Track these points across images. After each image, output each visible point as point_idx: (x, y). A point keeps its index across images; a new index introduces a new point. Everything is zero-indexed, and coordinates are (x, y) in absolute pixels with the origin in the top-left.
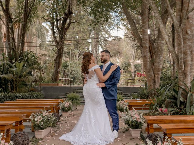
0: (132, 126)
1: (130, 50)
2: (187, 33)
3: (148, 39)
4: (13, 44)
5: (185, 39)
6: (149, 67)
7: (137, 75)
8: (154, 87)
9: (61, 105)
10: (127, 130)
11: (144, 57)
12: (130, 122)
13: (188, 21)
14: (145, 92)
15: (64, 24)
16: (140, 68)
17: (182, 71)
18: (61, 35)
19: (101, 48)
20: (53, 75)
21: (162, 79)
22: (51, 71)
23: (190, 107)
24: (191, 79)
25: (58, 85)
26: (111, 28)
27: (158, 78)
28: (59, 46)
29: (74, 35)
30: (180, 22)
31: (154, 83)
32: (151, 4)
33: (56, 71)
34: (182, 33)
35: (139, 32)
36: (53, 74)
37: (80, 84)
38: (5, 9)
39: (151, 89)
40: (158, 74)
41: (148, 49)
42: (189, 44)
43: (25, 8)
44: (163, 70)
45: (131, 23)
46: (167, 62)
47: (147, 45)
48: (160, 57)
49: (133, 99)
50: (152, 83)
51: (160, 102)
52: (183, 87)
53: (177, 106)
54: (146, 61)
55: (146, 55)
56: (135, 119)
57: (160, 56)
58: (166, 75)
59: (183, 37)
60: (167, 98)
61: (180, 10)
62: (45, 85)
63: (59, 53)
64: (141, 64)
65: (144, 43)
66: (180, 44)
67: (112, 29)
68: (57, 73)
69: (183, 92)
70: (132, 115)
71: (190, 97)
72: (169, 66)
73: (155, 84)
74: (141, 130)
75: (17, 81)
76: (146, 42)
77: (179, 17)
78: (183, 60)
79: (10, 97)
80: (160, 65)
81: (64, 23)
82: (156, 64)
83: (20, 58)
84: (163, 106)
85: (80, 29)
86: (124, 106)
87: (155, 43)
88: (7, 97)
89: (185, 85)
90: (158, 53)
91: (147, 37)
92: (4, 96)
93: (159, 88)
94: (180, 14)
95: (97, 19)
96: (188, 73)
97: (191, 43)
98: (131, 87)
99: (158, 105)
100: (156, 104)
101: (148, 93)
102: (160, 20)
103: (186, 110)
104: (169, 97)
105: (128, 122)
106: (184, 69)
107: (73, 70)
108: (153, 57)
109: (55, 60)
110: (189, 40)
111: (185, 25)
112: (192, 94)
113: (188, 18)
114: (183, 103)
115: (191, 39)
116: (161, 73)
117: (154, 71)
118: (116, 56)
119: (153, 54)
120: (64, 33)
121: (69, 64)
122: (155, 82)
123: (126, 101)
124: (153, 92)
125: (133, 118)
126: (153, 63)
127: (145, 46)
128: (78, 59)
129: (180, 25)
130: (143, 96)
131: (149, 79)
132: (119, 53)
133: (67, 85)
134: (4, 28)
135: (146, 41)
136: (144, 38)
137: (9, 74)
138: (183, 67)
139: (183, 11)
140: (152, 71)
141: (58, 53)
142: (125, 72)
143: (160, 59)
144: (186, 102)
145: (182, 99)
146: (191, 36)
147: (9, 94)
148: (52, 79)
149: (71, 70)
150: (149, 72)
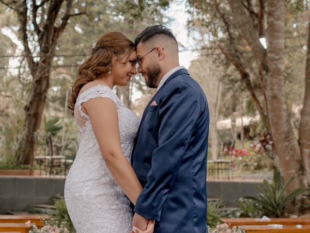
8: (301, 182)
11: (273, 100)
15: (53, 17)
18: (43, 45)
20: (20, 149)
22: (15, 138)
25: (31, 173)
28: (37, 74)
31: (300, 172)
33: (28, 137)
36: (21, 144)
41: (283, 78)
45: (236, 5)
47: (280, 66)
50: (294, 171)
54: (279, 110)
55: (277, 92)
63: (38, 91)
65: (273, 60)
68: (30, 142)
73: (303, 174)
76: (277, 57)
81: (54, 13)
91: (281, 43)
98: (224, 183)
107: (73, 140)
109: (27, 109)
120: (53, 40)
121: (61, 125)
122: (302, 168)
124: (299, 197)
127: (275, 67)
130: (270, 208)
131: (287, 158)
133: (57, 174)
135: (277, 54)
136: (274, 45)
141: (35, 91)
148: (18, 159)
149: (68, 139)
150: (285, 141)
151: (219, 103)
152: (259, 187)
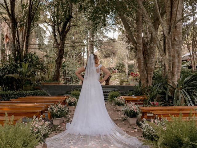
0: (130, 115)
1: (124, 51)
2: (175, 40)
3: (142, 43)
4: (18, 46)
5: (173, 45)
6: (142, 68)
7: (131, 75)
8: (147, 85)
9: (68, 100)
10: (125, 120)
11: (139, 59)
12: (128, 112)
13: (176, 30)
14: (139, 89)
16: (133, 68)
17: (170, 71)
18: (61, 38)
19: (96, 49)
20: (54, 75)
21: (154, 78)
22: (52, 71)
23: (177, 101)
24: (178, 78)
25: (59, 84)
26: (106, 29)
27: (150, 77)
28: (60, 48)
29: (71, 36)
30: (170, 30)
32: (145, 14)
34: (170, 39)
35: (133, 35)
36: (54, 73)
37: (76, 83)
38: (11, 13)
39: (144, 87)
40: (151, 74)
41: (142, 52)
42: (177, 48)
43: (29, 12)
44: (155, 71)
45: (127, 28)
46: (159, 62)
47: (141, 48)
48: (152, 59)
49: (128, 96)
50: (145, 82)
51: (152, 97)
52: (171, 84)
53: (166, 100)
54: (141, 62)
55: (140, 57)
56: (132, 110)
57: (153, 57)
58: (158, 75)
59: (171, 43)
60: (158, 94)
61: (170, 19)
62: (48, 84)
64: (135, 64)
65: (139, 46)
66: (169, 49)
67: (107, 31)
68: (58, 72)
69: (171, 89)
70: (130, 107)
71: (176, 92)
72: (160, 66)
73: (148, 83)
74: (137, 118)
75: (23, 80)
76: (140, 45)
77: (168, 25)
78: (171, 63)
79: (18, 95)
80: (153, 65)
81: (65, 26)
82: (149, 65)
83: (25, 59)
84: (155, 100)
85: (76, 30)
86: (121, 101)
87: (148, 45)
88: (15, 94)
89: (173, 83)
90: (150, 55)
91: (141, 41)
92: (12, 93)
93: (151, 86)
94: (169, 23)
95: (96, 24)
96: (176, 73)
97: (178, 48)
98: (126, 86)
99: (151, 100)
100: (149, 98)
101: (142, 91)
102: (153, 28)
103: (173, 103)
104: (160, 93)
105: (127, 112)
106: (172, 70)
107: (70, 70)
108: (146, 58)
110: (177, 45)
111: (173, 32)
112: (178, 90)
113: (176, 27)
114: (171, 98)
115: (178, 45)
116: (154, 72)
117: (147, 71)
118: (110, 57)
119: (146, 55)
120: (65, 36)
121: (66, 64)
122: (147, 81)
123: (123, 97)
124: (146, 90)
125: (131, 109)
126: (146, 64)
127: (139, 49)
128: (75, 60)
129: (169, 33)
130: (137, 93)
131: (143, 78)
132: (113, 53)
134: (5, 30)
136: (139, 42)
137: (15, 74)
138: (172, 68)
139: (172, 21)
140: (145, 71)
141: (59, 54)
142: (119, 72)
143: (152, 60)
144: (173, 97)
145: (170, 94)
146: (178, 42)
147: (17, 92)
148: (54, 79)
149: (69, 70)
150: (142, 72)
151: (129, 55)
152: (134, 87)
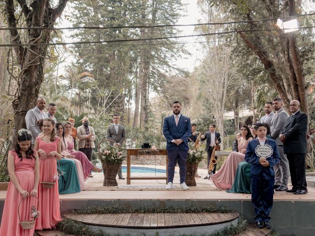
18: (32, 27)
28: (26, 62)
63: (27, 84)
109: (15, 105)
128: (105, 110)
151: (225, 98)
